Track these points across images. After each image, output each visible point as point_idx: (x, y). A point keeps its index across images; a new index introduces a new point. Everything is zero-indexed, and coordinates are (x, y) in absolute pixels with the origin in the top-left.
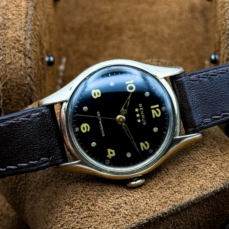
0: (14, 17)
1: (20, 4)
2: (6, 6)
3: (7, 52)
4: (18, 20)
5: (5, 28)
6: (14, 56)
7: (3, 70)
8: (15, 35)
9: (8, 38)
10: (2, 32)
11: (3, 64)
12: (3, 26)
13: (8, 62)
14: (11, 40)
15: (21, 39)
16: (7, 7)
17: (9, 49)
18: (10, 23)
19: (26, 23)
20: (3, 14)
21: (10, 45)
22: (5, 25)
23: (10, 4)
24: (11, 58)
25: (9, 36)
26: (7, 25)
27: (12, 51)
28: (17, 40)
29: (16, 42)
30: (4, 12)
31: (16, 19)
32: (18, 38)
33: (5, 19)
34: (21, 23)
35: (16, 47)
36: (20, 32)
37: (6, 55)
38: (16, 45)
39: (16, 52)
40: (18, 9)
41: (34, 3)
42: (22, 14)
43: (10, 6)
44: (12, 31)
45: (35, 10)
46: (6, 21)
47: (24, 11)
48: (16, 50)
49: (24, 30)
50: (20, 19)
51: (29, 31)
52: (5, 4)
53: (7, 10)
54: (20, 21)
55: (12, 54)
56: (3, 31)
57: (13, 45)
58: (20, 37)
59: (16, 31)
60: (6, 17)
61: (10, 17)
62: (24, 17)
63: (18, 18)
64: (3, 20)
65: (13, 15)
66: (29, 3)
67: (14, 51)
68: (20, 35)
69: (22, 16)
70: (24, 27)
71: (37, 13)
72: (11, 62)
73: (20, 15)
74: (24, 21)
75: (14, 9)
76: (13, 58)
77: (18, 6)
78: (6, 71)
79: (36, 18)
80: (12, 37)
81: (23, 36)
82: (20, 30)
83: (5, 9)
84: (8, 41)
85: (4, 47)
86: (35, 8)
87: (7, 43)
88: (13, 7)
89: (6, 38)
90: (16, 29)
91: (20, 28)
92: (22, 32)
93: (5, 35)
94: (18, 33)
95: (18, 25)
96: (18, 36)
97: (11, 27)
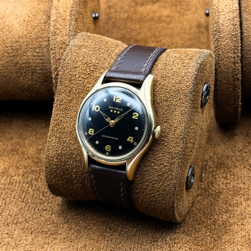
0: (61, 26)
1: (65, 18)
2: (56, 19)
3: (57, 51)
4: (64, 28)
5: (55, 35)
6: (62, 54)
7: (54, 63)
8: (62, 39)
9: (57, 41)
10: (53, 38)
11: (54, 60)
12: (54, 33)
13: (57, 58)
14: (60, 43)
15: (66, 41)
16: (56, 21)
17: (58, 49)
18: (59, 31)
19: (70, 30)
20: (54, 25)
21: (59, 46)
22: (55, 33)
23: (59, 18)
24: (60, 55)
25: (58, 40)
26: (57, 33)
27: (60, 51)
28: (64, 43)
29: (63, 44)
30: (54, 24)
31: (63, 28)
32: (64, 41)
33: (55, 29)
34: (66, 31)
35: (63, 48)
36: (66, 37)
37: (56, 53)
38: (63, 46)
39: (63, 51)
40: (64, 22)
41: (75, 17)
42: (67, 24)
43: (59, 20)
44: (60, 37)
45: (76, 22)
46: (56, 30)
47: (68, 22)
48: (63, 50)
49: (68, 35)
50: (65, 28)
51: (72, 36)
52: (56, 18)
53: (57, 22)
54: (66, 29)
55: (60, 52)
56: (54, 36)
57: (61, 46)
58: (65, 40)
59: (63, 36)
60: (56, 27)
61: (59, 27)
62: (68, 27)
63: (64, 27)
64: (54, 29)
65: (61, 25)
66: (71, 17)
67: (62, 50)
68: (66, 39)
69: (66, 26)
70: (68, 34)
71: (78, 24)
72: (60, 58)
73: (65, 25)
74: (68, 29)
75: (62, 22)
76: (61, 55)
77: (64, 19)
78: (57, 64)
79: (77, 27)
80: (60, 41)
81: (67, 39)
82: (65, 36)
83: (55, 22)
84: (57, 44)
85: (55, 47)
86: (76, 20)
87: (57, 45)
88: (61, 20)
89: (56, 42)
90: (63, 35)
91: (65, 34)
92: (67, 36)
93: (56, 39)
94: (64, 38)
95: (64, 33)
96: (64, 39)
97: (59, 34)
